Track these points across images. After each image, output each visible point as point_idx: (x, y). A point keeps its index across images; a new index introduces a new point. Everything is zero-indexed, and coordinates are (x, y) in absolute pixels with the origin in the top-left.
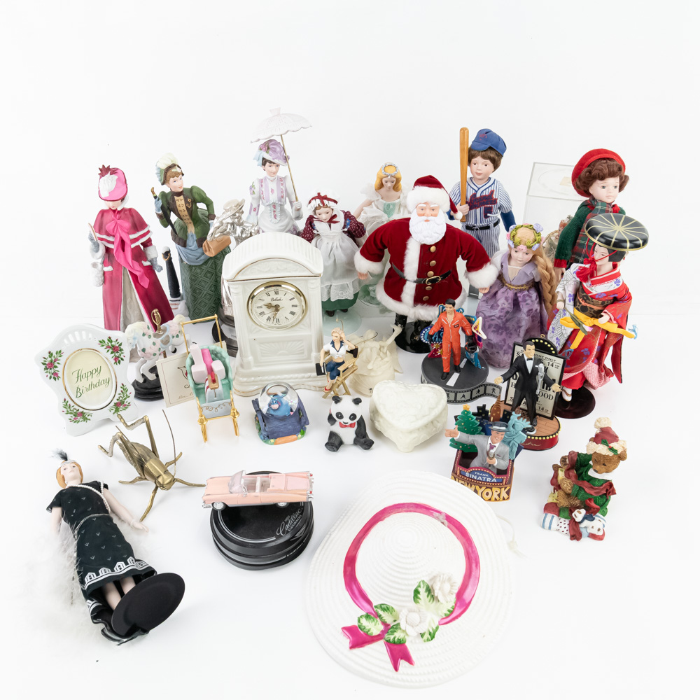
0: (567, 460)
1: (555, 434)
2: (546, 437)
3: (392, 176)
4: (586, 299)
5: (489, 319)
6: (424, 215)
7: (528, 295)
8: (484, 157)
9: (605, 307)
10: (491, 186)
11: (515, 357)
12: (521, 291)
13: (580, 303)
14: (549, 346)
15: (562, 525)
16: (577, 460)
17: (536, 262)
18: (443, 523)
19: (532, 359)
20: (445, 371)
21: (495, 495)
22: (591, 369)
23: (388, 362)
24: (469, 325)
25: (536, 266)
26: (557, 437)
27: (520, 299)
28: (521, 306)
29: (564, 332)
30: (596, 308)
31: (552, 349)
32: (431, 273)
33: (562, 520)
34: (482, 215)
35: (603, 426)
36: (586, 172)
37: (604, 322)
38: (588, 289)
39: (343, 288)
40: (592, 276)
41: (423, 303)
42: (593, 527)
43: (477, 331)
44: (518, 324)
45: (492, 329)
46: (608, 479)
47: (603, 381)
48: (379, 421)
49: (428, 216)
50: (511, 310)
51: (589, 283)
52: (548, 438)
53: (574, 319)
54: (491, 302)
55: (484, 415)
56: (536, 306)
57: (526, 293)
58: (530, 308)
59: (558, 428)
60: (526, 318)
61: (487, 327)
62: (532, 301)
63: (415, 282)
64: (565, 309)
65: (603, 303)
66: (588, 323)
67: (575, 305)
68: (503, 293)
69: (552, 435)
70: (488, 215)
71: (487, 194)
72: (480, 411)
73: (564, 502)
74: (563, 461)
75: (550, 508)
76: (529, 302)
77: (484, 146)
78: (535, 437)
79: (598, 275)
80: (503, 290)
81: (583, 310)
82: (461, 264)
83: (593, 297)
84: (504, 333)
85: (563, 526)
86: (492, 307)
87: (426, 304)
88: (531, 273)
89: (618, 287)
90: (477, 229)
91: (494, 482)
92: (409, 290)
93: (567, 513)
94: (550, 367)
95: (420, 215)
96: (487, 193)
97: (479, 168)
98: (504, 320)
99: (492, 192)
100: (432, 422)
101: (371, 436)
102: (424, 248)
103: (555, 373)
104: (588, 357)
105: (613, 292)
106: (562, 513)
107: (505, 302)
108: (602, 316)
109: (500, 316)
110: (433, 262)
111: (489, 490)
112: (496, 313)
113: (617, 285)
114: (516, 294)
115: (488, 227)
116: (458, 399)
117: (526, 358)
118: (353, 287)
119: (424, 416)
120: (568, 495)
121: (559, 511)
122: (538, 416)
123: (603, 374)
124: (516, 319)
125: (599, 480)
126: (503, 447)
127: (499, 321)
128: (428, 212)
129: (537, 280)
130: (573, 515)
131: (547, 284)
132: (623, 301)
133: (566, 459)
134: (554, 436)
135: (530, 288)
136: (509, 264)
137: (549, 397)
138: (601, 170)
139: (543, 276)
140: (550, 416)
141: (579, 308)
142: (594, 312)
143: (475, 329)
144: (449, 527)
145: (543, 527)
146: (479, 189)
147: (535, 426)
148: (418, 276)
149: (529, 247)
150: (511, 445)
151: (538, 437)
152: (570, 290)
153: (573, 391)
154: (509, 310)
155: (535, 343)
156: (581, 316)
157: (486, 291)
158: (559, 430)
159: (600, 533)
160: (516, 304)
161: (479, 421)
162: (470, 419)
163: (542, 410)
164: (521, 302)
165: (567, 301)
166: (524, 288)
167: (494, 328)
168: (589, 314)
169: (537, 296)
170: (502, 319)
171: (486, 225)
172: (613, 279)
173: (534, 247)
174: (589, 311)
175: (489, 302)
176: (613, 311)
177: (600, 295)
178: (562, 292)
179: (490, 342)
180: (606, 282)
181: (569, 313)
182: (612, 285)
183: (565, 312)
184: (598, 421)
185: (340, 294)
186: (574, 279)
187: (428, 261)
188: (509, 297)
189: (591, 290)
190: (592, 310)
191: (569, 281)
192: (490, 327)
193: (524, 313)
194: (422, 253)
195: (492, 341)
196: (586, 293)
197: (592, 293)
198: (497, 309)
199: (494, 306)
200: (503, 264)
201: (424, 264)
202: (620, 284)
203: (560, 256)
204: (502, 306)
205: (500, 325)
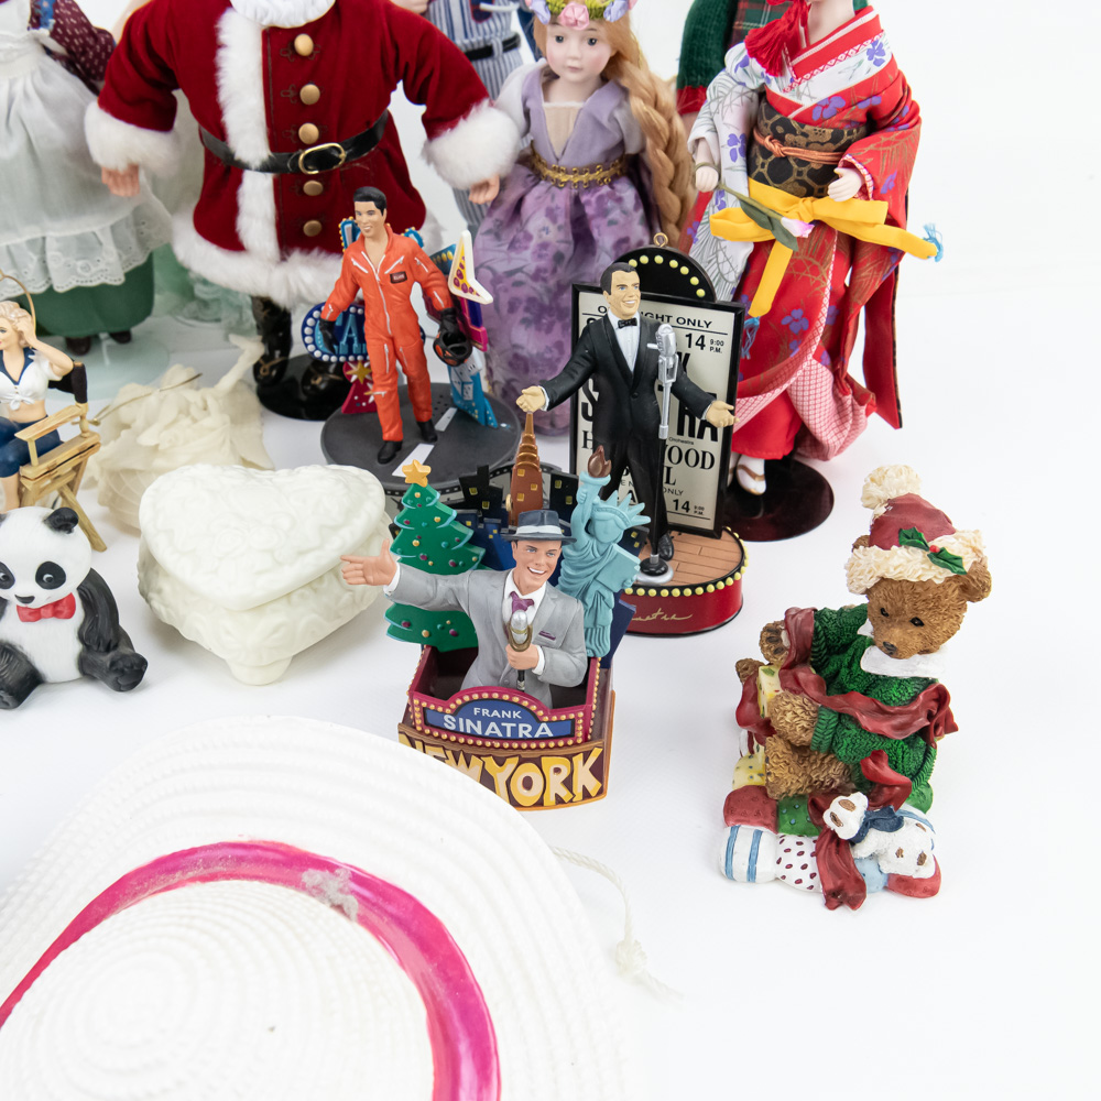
0: (784, 635)
1: (732, 576)
2: (704, 586)
4: (783, 132)
5: (507, 282)
7: (611, 197)
9: (843, 150)
12: (592, 186)
13: (767, 153)
14: (685, 270)
15: (792, 858)
16: (816, 632)
17: (625, 82)
18: (339, 908)
19: (633, 322)
20: (386, 436)
21: (556, 786)
23: (212, 429)
25: (625, 92)
26: (737, 583)
27: (589, 211)
28: (595, 234)
29: (726, 268)
30: (817, 157)
31: (695, 281)
32: (309, 130)
33: (791, 840)
34: (468, 13)
35: (893, 495)
37: (844, 200)
38: (787, 96)
39: (86, 246)
40: (795, 50)
41: (307, 244)
42: (899, 853)
45: (521, 314)
46: (930, 676)
47: (848, 425)
48: (159, 592)
50: (567, 249)
51: (789, 73)
52: (711, 588)
53: (751, 209)
54: (508, 236)
55: (486, 506)
57: (605, 189)
58: (622, 234)
59: (737, 557)
61: (504, 309)
62: (625, 212)
64: (720, 190)
65: (836, 138)
67: (750, 168)
68: (540, 198)
69: (724, 580)
70: (484, 6)
72: (473, 492)
73: (790, 779)
74: (769, 640)
75: (743, 805)
78: (670, 589)
79: (813, 42)
80: (538, 191)
81: (778, 173)
82: (405, 113)
83: (804, 119)
85: (797, 862)
86: (512, 245)
87: (315, 252)
88: (612, 118)
89: (876, 70)
91: (545, 738)
92: (257, 199)
93: (803, 816)
94: (695, 350)
98: (552, 282)
101: (142, 644)
102: (276, 40)
103: (711, 370)
104: (803, 336)
105: (865, 88)
106: (785, 816)
107: (548, 223)
108: (837, 177)
109: (538, 270)
110: (310, 91)
111: (529, 770)
112: (527, 259)
113: (877, 63)
114: (577, 201)
115: (486, 52)
117: (614, 320)
118: (118, 244)
119: (301, 553)
120: (801, 751)
121: (777, 813)
122: (674, 533)
123: (849, 399)
125: (901, 682)
126: (560, 603)
127: (538, 286)
129: (632, 149)
130: (827, 817)
131: (661, 154)
132: (896, 126)
133: (778, 632)
134: (730, 581)
136: (547, 99)
137: (701, 459)
140: (709, 525)
141: (764, 171)
142: (812, 173)
144: (363, 920)
145: (729, 874)
147: (669, 559)
148: (272, 146)
149: (597, 14)
150: (589, 601)
151: (682, 588)
152: (732, 122)
153: (769, 465)
154: (562, 247)
155: (640, 269)
157: (491, 195)
158: (741, 563)
159: (926, 872)
160: (581, 234)
161: (469, 523)
162: (437, 519)
163: (684, 511)
164: (593, 217)
165: (726, 161)
166: (597, 175)
167: (527, 309)
168: (797, 185)
169: (636, 198)
170: (544, 280)
171: (482, 45)
172: (861, 43)
173: (610, 12)
174: (795, 174)
175: (503, 236)
176: (869, 160)
177: (826, 106)
178: (709, 136)
179: (520, 352)
180: (842, 56)
181: (735, 198)
182: (860, 63)
183: (723, 199)
184: (873, 480)
185: (79, 271)
186: (739, 88)
187: (293, 85)
188: (557, 208)
189: (795, 99)
190: (805, 169)
191: (726, 96)
192: (512, 308)
193: (607, 253)
194: (270, 58)
195: (522, 348)
196: (779, 112)
197: (798, 106)
198: (526, 248)
199: (518, 241)
200: (529, 104)
201: (283, 95)
202: (883, 61)
203: (688, 76)
204: (540, 237)
205: (542, 299)
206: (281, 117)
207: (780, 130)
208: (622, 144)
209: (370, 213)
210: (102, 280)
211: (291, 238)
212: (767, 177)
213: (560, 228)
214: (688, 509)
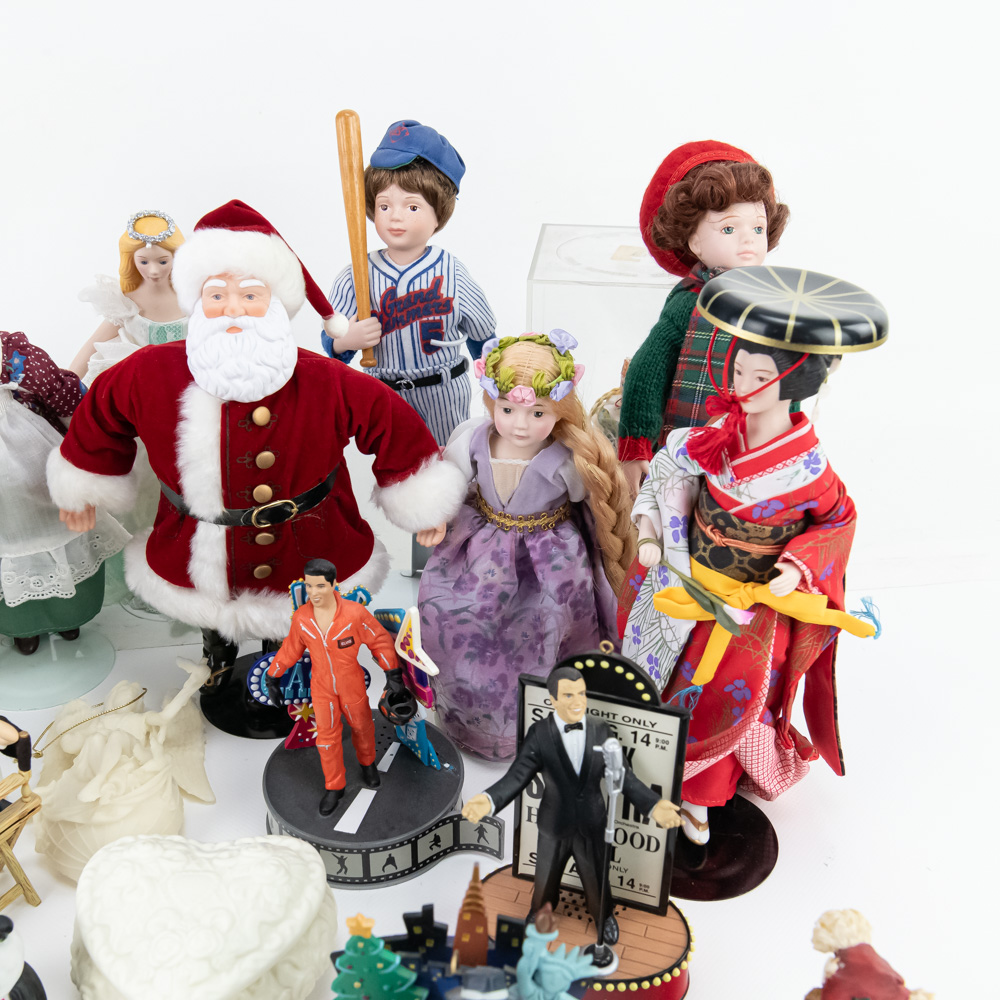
1: (678, 965)
2: (650, 979)
3: (155, 243)
4: (724, 524)
5: (453, 620)
6: (222, 313)
7: (555, 542)
8: (407, 186)
9: (783, 544)
10: (433, 266)
11: (529, 723)
13: (708, 541)
14: (630, 676)
17: (568, 443)
19: (579, 726)
20: (329, 786)
22: (756, 743)
23: (156, 773)
24: (387, 636)
25: (569, 452)
26: (684, 974)
27: (534, 556)
28: (540, 577)
29: (669, 636)
30: (757, 550)
31: (640, 686)
32: (263, 490)
34: (419, 346)
35: (844, 944)
36: (678, 191)
37: (785, 591)
38: (728, 492)
39: (40, 565)
40: (735, 453)
41: (256, 586)
43: (411, 655)
44: (535, 627)
45: (465, 649)
47: (790, 774)
48: (92, 987)
49: (234, 314)
50: (512, 589)
51: (729, 473)
52: (657, 982)
53: (694, 590)
54: (455, 572)
55: (430, 943)
56: (582, 574)
57: (550, 535)
58: (566, 579)
59: (683, 940)
60: (558, 608)
61: (449, 645)
62: (568, 558)
63: (219, 521)
64: (663, 566)
65: (775, 533)
66: (737, 601)
67: (692, 549)
68: (485, 541)
69: (670, 971)
70: (434, 342)
71: (424, 287)
72: (418, 930)
76: (560, 560)
77: (402, 154)
78: (616, 982)
79: (752, 446)
80: (484, 533)
81: (719, 559)
83: (744, 516)
84: (501, 659)
86: (459, 585)
87: (265, 591)
88: (557, 476)
89: (813, 478)
90: (408, 386)
92: (209, 549)
94: (640, 747)
95: (211, 314)
96: (423, 284)
97: (396, 216)
98: (496, 619)
99: (438, 282)
100: (274, 971)
102: (234, 414)
103: (657, 765)
104: (746, 705)
105: (802, 494)
107: (494, 566)
108: (778, 573)
109: (483, 609)
110: (266, 457)
112: (472, 600)
113: (814, 471)
114: (521, 542)
115: (436, 379)
116: (375, 871)
117: (560, 724)
119: (240, 956)
122: (619, 908)
123: (791, 752)
124: (530, 617)
127: (483, 623)
128: (234, 302)
129: (576, 498)
131: (603, 504)
132: (833, 522)
134: (677, 972)
135: (559, 522)
136: (494, 456)
137: (645, 843)
138: (718, 179)
139: (592, 483)
140: (655, 902)
141: (706, 555)
142: (753, 562)
143: (403, 648)
146: (402, 274)
147: (612, 942)
148: (227, 504)
149: (543, 393)
151: (628, 982)
152: (674, 505)
153: (711, 812)
154: (507, 588)
155: (586, 673)
156: (715, 581)
157: (437, 539)
158: (688, 948)
160: (525, 571)
161: (412, 966)
162: (380, 965)
163: (629, 888)
164: (538, 562)
165: (669, 541)
166: (541, 522)
167: (471, 645)
168: (738, 571)
169: (580, 543)
170: (489, 618)
171: (431, 374)
172: (798, 454)
173: (556, 392)
174: (736, 562)
175: (449, 573)
176: (808, 556)
177: (766, 508)
178: (651, 514)
179: (463, 686)
180: (779, 465)
181: (677, 577)
182: (797, 472)
183: (666, 574)
184: (823, 925)
185: (32, 585)
186: (680, 473)
187: (250, 452)
188: (503, 552)
189: (735, 497)
190: (746, 559)
191: (668, 479)
192: (457, 643)
193: (550, 596)
194: (228, 430)
195: (467, 683)
196: (721, 506)
197: (739, 504)
198: (472, 590)
199: (464, 582)
200: (476, 457)
201: (239, 462)
202: (819, 470)
203: (631, 427)
204: (486, 579)
205: (486, 635)
206: (236, 481)
207: (721, 522)
208: (566, 494)
209: (321, 586)
210: (54, 594)
211: (240, 578)
212: (708, 560)
213: (505, 571)
214: (633, 886)
